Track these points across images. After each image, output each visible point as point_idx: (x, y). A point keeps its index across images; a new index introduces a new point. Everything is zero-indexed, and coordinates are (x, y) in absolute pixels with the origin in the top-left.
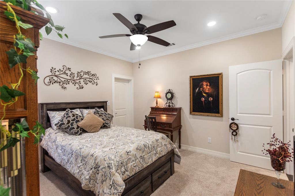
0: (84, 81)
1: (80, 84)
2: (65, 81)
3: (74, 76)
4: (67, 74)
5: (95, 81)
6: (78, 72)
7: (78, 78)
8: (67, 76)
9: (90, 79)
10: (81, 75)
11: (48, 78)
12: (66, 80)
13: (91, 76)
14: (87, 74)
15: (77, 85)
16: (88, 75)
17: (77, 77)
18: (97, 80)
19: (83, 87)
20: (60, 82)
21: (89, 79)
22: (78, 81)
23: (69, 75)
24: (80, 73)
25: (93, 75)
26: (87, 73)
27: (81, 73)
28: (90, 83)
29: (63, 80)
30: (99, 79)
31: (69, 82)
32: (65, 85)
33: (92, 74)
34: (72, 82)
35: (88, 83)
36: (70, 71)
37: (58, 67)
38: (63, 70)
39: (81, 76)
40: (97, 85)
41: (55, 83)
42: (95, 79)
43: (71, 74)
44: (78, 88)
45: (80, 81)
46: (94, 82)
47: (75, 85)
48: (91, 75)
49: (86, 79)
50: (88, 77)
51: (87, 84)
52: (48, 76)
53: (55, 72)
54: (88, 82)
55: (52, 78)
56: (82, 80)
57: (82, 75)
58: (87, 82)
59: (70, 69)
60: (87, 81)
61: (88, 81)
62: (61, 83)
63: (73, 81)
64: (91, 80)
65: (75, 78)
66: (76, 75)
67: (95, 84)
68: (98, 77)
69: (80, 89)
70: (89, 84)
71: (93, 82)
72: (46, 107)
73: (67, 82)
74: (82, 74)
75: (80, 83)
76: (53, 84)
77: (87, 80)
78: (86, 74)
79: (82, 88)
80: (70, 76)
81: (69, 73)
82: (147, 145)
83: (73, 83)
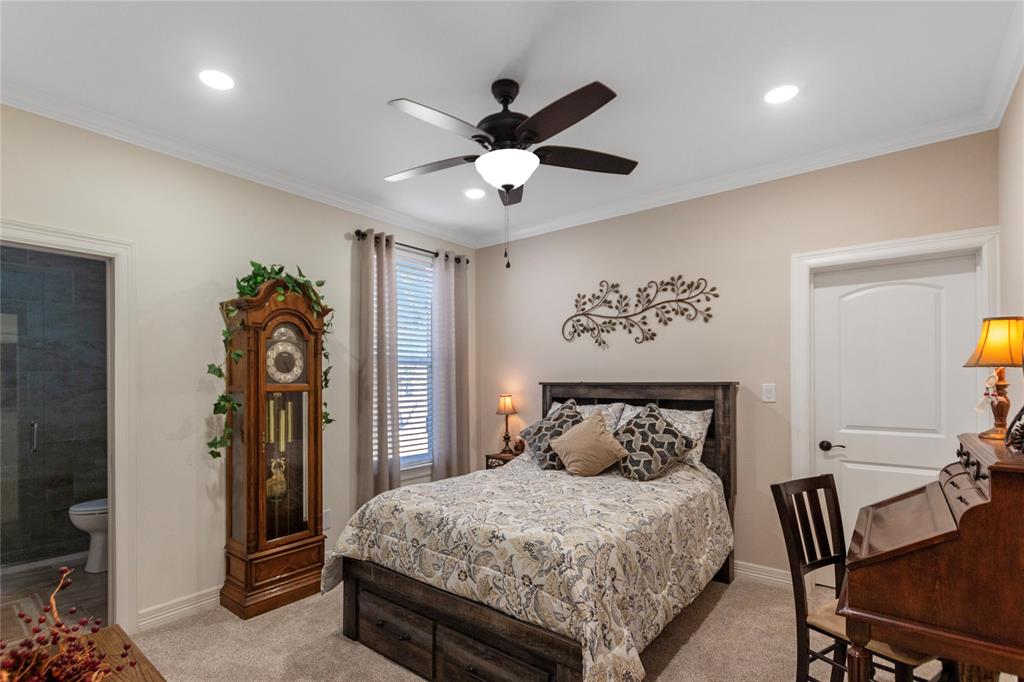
0: (657, 315)
1: (644, 327)
2: (605, 323)
3: (627, 305)
4: (610, 302)
5: (702, 306)
6: (640, 290)
7: (640, 309)
8: (611, 307)
9: (680, 304)
10: (648, 295)
11: (570, 323)
12: (607, 320)
13: (684, 291)
14: (669, 287)
15: (637, 332)
16: (673, 290)
17: (637, 305)
18: (708, 299)
19: (654, 335)
20: (593, 330)
21: (674, 305)
22: (637, 319)
23: (614, 304)
24: (645, 289)
25: (690, 286)
26: (668, 284)
27: (648, 291)
28: (679, 316)
29: (600, 321)
30: (716, 296)
31: (614, 324)
32: (604, 336)
33: (688, 282)
34: (621, 323)
35: (670, 320)
36: (617, 292)
37: (591, 288)
38: (600, 294)
39: (649, 301)
40: (706, 320)
41: (583, 332)
42: (699, 301)
43: (618, 302)
44: (638, 338)
45: (644, 318)
46: (696, 310)
47: (630, 332)
48: (685, 287)
49: (664, 307)
50: (673, 296)
51: (669, 322)
52: (571, 318)
53: (585, 303)
54: (672, 315)
55: (579, 321)
56: (651, 314)
57: (651, 298)
58: (667, 316)
59: (617, 285)
60: (668, 312)
61: (674, 310)
62: (596, 332)
63: (624, 321)
64: (683, 305)
65: (631, 310)
66: (633, 301)
67: (700, 318)
68: (713, 289)
69: (646, 343)
70: (678, 320)
71: (692, 312)
72: (551, 391)
73: (610, 325)
74: (652, 291)
75: (645, 323)
76: (579, 335)
77: (669, 308)
78: (665, 290)
79: (653, 339)
80: (617, 307)
81: (613, 297)
82: (449, 527)
83: (625, 327)
